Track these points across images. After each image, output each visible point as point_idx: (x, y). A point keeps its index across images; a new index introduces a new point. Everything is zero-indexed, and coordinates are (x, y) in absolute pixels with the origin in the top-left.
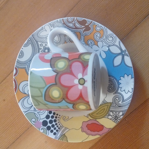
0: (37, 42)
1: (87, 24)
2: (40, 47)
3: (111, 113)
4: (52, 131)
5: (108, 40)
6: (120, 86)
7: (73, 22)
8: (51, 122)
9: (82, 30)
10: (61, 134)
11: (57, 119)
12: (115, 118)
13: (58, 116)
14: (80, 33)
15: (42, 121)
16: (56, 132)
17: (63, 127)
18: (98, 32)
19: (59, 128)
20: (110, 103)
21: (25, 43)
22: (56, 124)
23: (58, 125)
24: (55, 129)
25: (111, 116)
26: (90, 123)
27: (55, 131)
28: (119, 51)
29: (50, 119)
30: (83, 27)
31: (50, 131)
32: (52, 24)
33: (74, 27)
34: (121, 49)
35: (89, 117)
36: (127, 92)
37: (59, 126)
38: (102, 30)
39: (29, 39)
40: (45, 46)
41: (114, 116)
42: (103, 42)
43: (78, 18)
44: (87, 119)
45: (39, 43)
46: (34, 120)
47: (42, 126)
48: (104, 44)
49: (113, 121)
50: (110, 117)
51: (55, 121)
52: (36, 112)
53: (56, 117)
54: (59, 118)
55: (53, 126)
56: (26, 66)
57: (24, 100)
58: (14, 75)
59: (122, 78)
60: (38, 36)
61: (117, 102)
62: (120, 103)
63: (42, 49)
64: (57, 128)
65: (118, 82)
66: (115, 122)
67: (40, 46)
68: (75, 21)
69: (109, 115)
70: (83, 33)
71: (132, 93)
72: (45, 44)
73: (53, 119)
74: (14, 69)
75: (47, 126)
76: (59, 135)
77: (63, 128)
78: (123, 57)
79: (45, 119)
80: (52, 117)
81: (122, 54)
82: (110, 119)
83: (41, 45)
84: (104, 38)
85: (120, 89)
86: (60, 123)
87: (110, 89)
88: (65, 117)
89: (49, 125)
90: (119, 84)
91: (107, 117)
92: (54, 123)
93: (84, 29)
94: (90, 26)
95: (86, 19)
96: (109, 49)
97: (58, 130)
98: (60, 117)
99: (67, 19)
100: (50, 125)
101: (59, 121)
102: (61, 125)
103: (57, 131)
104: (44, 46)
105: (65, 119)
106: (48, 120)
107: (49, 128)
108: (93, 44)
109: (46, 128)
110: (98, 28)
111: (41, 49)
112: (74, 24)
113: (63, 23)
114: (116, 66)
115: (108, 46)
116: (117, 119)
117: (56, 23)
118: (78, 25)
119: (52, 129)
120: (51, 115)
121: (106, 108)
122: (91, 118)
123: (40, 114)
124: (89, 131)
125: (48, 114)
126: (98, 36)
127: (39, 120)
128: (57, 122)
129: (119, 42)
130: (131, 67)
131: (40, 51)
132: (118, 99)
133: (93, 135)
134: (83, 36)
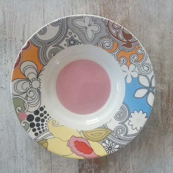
0: (68, 27)
1: (130, 41)
2: (68, 35)
3: (107, 142)
4: (34, 130)
5: (142, 68)
6: (130, 119)
7: (118, 30)
8: (38, 119)
9: (121, 43)
10: (43, 138)
11: (46, 120)
12: (109, 148)
13: (48, 117)
14: (118, 45)
15: (28, 114)
16: (39, 134)
17: (48, 131)
18: (137, 54)
19: (44, 130)
20: (111, 130)
21: (54, 21)
22: (42, 125)
23: (44, 126)
24: (39, 129)
25: (106, 144)
26: (80, 140)
27: (37, 131)
28: (147, 85)
29: (39, 116)
30: (125, 40)
31: (32, 129)
32: (95, 18)
33: (116, 36)
34: (150, 84)
35: (82, 134)
36: (134, 128)
37: (45, 129)
38: (143, 55)
39: (61, 20)
40: (74, 37)
41: (109, 145)
42: (136, 67)
43: (125, 29)
44: (78, 135)
45: (69, 30)
46: (20, 108)
47: (26, 119)
48: (136, 70)
49: (106, 150)
50: (104, 144)
51: (43, 121)
52: (26, 101)
53: (46, 117)
54: (48, 119)
55: (38, 125)
56: (42, 46)
57: (19, 82)
58: (23, 48)
59: (136, 112)
60: (72, 23)
61: (119, 133)
62: (122, 135)
63: (69, 38)
64: (41, 130)
65: (130, 114)
66: (107, 152)
67: (68, 33)
68: (120, 31)
69: (104, 142)
70: (122, 46)
71: (138, 132)
72: (75, 34)
73: (41, 118)
74: (27, 42)
75: (31, 122)
76: (40, 138)
77: (48, 133)
78: (148, 93)
79: (33, 114)
80: (42, 115)
81: (150, 89)
82: (103, 147)
83: (70, 33)
84: (140, 64)
85: (128, 121)
86: (47, 125)
87: (118, 117)
88: (55, 122)
89: (34, 121)
90: (130, 116)
91: (101, 143)
92: (40, 123)
93: (124, 43)
94: (132, 44)
95: (133, 35)
96: (138, 77)
97: (42, 132)
98: (50, 119)
99: (114, 23)
100: (36, 123)
101: (47, 123)
102: (47, 128)
103: (40, 132)
104: (72, 36)
105: (54, 124)
106: (35, 117)
107: (32, 125)
108: (124, 63)
109: (29, 123)
110: (139, 51)
111: (67, 37)
112: (118, 32)
113: (107, 24)
114: (136, 98)
115: (139, 73)
116: (110, 150)
117: (99, 21)
118: (121, 36)
119: (36, 127)
120: (41, 112)
121: (104, 133)
122: (83, 136)
123: (29, 105)
124: (75, 149)
125: (39, 110)
126: (135, 58)
127: (25, 111)
128: (44, 123)
129: (153, 77)
130: (151, 107)
131: (66, 38)
132: (121, 130)
133: (77, 154)
134: (118, 49)
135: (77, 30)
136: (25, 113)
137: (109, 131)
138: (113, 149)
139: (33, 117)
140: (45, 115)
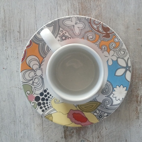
0: (59, 27)
1: (108, 32)
2: (60, 32)
3: (98, 111)
4: (41, 108)
5: (119, 53)
6: (114, 92)
7: (98, 25)
8: (43, 99)
9: (102, 35)
10: (48, 113)
11: (49, 99)
12: (99, 117)
14: (99, 37)
15: (35, 96)
16: (45, 110)
17: (52, 107)
18: (115, 42)
19: (48, 107)
20: (100, 103)
21: (49, 23)
22: (47, 103)
23: (48, 104)
24: (45, 107)
25: (97, 113)
26: (77, 112)
27: (44, 108)
28: (125, 65)
29: (43, 97)
30: (104, 32)
31: (39, 107)
32: (79, 18)
33: (97, 30)
34: (127, 64)
35: (78, 107)
36: (117, 99)
37: (49, 106)
38: (119, 42)
39: (54, 22)
40: (64, 33)
41: (99, 114)
42: (115, 52)
43: (104, 24)
44: (75, 109)
45: (61, 29)
46: (29, 92)
47: (34, 100)
48: (115, 54)
49: (98, 118)
50: (95, 114)
51: (47, 100)
52: (33, 87)
53: (49, 97)
54: (51, 98)
55: (44, 104)
56: (41, 43)
57: (26, 72)
58: (27, 46)
59: (117, 86)
60: (63, 23)
61: (106, 104)
62: (109, 106)
63: (61, 35)
64: (47, 107)
65: (114, 89)
66: (99, 119)
67: (60, 31)
68: (100, 25)
69: (95, 112)
70: (102, 38)
71: (121, 102)
72: (65, 32)
73: (46, 98)
74: (29, 41)
75: (38, 102)
76: (46, 113)
77: (52, 109)
78: (126, 71)
79: (39, 95)
80: (46, 96)
81: (127, 68)
82: (95, 116)
83: (62, 31)
84: (118, 49)
85: (112, 94)
86: (50, 103)
87: (104, 92)
88: (56, 100)
89: (40, 101)
90: (113, 90)
91: (93, 113)
92: (45, 102)
93: (104, 35)
94: (110, 35)
95: (110, 28)
96: (117, 60)
97: (47, 108)
98: (52, 98)
99: (94, 20)
100: (42, 102)
101: (50, 101)
102: (51, 105)
103: (46, 109)
104: (63, 33)
105: (56, 102)
106: (41, 97)
107: (39, 104)
108: (105, 50)
109: (37, 103)
110: (116, 40)
111: (60, 34)
112: (98, 27)
113: (89, 21)
114: (117, 76)
115: (117, 57)
116: (101, 118)
117: (83, 19)
118: (101, 29)
119: (42, 106)
120: (45, 94)
121: (94, 105)
122: (79, 109)
123: (36, 89)
124: (73, 119)
125: (43, 92)
126: (114, 45)
127: (33, 94)
128: (48, 102)
129: (128, 59)
130: (129, 82)
131: (59, 35)
132: (107, 102)
133: (76, 123)
134: (100, 40)
135: (67, 28)
136: (33, 96)
137: (99, 104)
138: (103, 117)
139: (39, 98)
140: (48, 96)
